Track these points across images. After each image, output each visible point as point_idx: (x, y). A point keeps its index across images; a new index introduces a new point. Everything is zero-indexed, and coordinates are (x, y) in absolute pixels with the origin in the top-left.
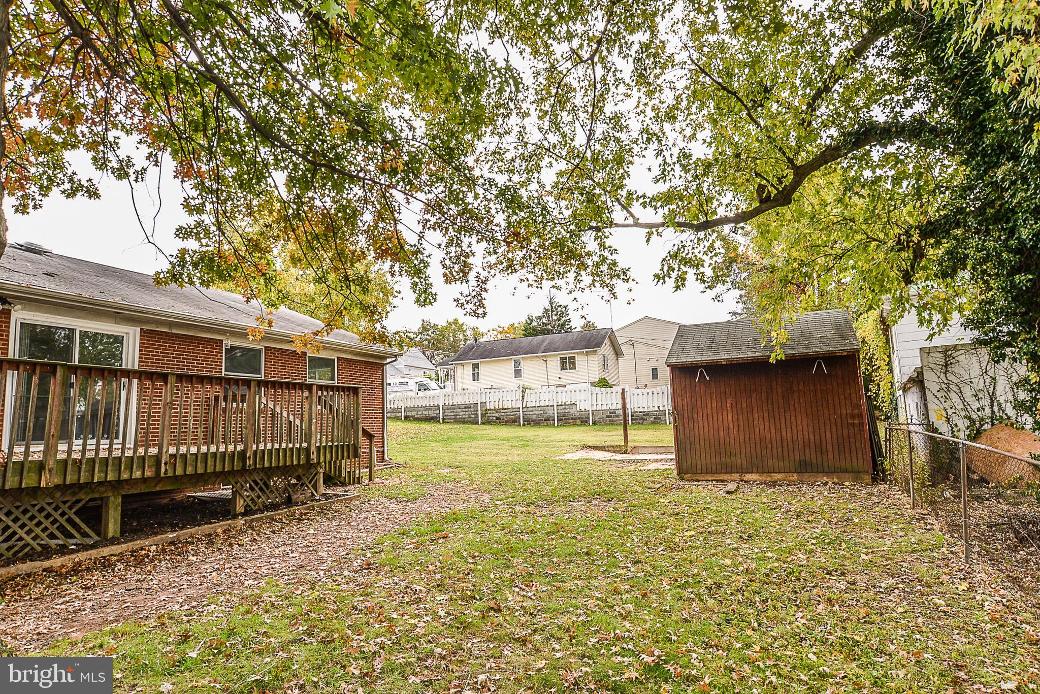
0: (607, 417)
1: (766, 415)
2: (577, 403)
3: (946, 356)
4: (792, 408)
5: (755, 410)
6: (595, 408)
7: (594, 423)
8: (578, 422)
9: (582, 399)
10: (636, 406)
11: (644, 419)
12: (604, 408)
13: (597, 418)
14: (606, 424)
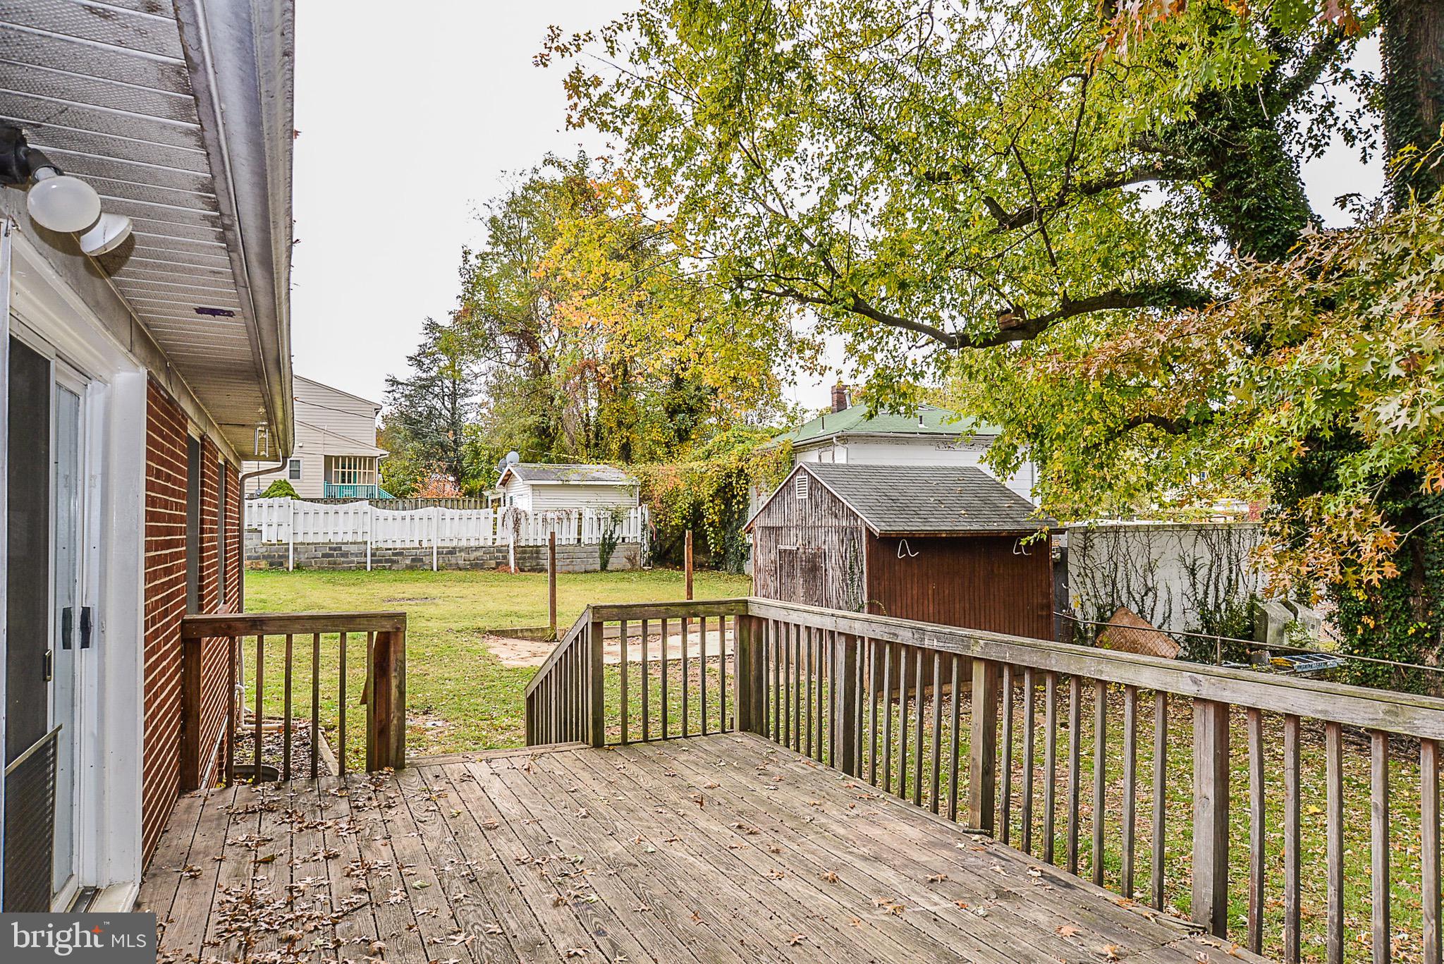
0: (324, 556)
1: (967, 605)
2: (264, 528)
3: (1086, 538)
4: (992, 597)
5: (957, 600)
6: (300, 539)
7: (298, 567)
8: (263, 564)
9: (275, 521)
10: (380, 538)
11: (393, 562)
12: (320, 539)
13: (303, 558)
14: (321, 569)
